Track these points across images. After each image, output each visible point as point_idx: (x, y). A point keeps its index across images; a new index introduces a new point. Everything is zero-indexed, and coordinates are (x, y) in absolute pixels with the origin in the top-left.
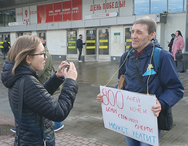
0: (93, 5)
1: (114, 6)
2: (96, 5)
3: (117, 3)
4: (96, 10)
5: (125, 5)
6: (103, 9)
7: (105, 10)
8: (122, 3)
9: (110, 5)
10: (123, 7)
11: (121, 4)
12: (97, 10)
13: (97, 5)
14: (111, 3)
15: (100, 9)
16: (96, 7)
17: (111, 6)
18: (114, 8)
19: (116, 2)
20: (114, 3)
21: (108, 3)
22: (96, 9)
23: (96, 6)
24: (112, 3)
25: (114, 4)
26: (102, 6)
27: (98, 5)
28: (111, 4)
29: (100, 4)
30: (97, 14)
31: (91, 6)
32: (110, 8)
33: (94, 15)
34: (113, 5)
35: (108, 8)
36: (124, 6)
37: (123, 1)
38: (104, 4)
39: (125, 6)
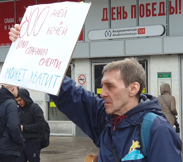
0: (107, 7)
1: (157, 12)
2: (114, 8)
3: (162, 5)
4: (115, 19)
5: (180, 9)
6: (132, 18)
7: (135, 20)
8: (173, 5)
9: (148, 10)
10: (176, 13)
11: (171, 7)
12: (118, 19)
13: (118, 8)
14: (149, 4)
15: (124, 18)
16: (114, 14)
17: (149, 10)
18: (155, 15)
19: (161, 3)
20: (155, 4)
21: (142, 5)
22: (115, 16)
23: (115, 11)
24: (151, 5)
25: (157, 7)
26: (128, 10)
27: (120, 7)
28: (150, 7)
29: (123, 7)
30: (118, 29)
31: (104, 9)
32: (147, 16)
33: (111, 30)
34: (154, 9)
35: (142, 16)
36: (178, 12)
37: (176, 1)
38: (134, 6)
39: (180, 13)
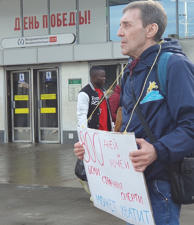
0: (20, 17)
1: (67, 22)
2: (26, 18)
3: (72, 15)
4: (27, 28)
5: (89, 20)
6: (44, 27)
7: (46, 30)
8: (83, 15)
9: (58, 20)
10: (86, 23)
11: (81, 18)
12: (30, 28)
13: (30, 17)
14: (60, 14)
15: (36, 28)
16: (26, 23)
17: (60, 20)
18: (66, 25)
19: (71, 13)
20: (66, 14)
21: (53, 15)
22: (27, 26)
23: (27, 21)
24: (62, 15)
25: (67, 17)
26: (40, 19)
27: (32, 17)
28: (61, 17)
29: (35, 17)
30: (31, 38)
31: (16, 19)
32: (58, 26)
33: (24, 39)
34: (65, 19)
35: (53, 26)
36: (87, 23)
37: (86, 12)
38: (46, 16)
39: (89, 23)
